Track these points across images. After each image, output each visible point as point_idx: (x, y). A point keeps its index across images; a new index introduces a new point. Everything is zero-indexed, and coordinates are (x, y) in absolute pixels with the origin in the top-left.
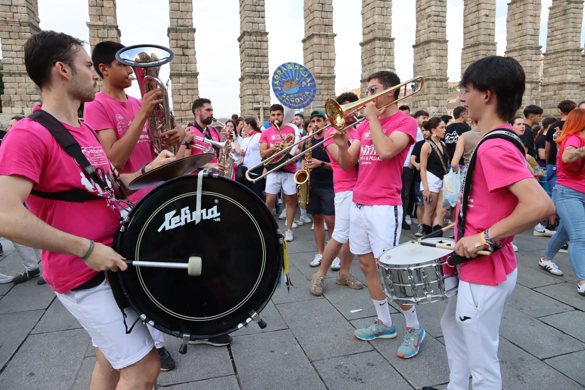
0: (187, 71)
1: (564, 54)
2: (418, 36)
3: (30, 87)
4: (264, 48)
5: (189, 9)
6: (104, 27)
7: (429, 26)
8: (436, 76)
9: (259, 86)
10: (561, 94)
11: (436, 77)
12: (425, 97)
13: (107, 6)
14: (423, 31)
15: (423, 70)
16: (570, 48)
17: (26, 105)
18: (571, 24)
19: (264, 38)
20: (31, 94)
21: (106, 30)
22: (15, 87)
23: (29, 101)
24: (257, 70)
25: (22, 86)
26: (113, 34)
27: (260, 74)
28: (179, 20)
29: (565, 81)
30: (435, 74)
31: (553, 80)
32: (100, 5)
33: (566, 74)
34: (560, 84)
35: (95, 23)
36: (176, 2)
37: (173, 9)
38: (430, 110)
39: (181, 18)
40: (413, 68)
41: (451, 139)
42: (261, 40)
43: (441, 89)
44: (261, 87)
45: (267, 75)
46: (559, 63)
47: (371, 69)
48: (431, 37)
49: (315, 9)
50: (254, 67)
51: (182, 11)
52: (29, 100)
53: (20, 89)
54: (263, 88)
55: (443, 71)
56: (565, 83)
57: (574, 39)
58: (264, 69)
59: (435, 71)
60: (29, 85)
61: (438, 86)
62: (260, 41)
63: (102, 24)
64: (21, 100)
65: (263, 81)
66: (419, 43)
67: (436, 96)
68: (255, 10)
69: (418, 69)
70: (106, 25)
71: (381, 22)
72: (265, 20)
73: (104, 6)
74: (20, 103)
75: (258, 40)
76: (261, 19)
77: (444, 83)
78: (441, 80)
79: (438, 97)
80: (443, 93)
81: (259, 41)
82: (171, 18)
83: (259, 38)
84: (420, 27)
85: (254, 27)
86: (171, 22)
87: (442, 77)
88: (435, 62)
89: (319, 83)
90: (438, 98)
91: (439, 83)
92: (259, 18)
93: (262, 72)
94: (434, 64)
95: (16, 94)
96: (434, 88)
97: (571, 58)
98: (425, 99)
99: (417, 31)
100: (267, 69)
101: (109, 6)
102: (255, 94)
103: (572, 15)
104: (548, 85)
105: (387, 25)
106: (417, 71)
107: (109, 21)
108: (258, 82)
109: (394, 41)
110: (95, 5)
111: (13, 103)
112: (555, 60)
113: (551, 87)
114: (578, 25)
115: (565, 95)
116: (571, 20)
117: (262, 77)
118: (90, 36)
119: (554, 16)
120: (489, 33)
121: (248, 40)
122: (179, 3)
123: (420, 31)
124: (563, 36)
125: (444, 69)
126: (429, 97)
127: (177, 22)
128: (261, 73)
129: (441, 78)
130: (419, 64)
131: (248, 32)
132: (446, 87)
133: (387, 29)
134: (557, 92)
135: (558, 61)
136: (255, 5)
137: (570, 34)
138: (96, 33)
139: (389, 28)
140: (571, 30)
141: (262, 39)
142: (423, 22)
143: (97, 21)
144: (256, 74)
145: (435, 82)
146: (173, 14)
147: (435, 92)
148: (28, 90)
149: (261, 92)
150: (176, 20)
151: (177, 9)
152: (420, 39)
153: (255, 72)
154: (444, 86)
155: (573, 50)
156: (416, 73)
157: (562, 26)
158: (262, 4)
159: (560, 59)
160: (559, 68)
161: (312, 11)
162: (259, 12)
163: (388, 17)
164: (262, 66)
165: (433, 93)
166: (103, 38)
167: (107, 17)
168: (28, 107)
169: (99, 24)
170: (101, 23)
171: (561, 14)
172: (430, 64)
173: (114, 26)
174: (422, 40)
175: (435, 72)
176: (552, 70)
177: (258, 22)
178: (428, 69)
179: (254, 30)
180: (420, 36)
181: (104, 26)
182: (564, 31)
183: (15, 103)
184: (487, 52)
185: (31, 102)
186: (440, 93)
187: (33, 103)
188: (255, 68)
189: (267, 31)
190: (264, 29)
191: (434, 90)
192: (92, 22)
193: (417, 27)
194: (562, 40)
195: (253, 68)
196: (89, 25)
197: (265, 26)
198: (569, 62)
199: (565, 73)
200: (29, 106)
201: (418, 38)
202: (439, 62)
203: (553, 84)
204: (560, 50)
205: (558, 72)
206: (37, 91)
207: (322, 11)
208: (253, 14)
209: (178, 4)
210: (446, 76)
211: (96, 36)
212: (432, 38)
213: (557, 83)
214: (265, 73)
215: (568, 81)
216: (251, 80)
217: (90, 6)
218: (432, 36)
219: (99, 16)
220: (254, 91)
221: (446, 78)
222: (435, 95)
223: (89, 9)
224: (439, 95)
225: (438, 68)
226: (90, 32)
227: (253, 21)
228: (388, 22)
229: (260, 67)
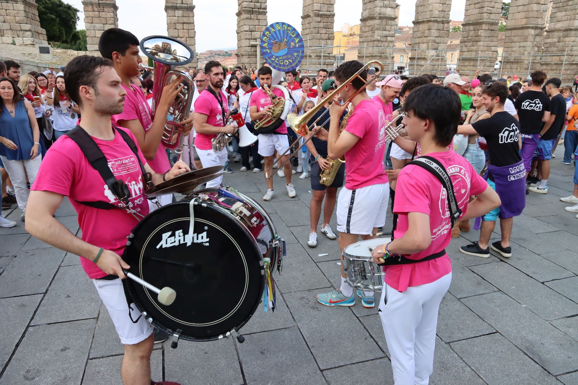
0: (183, 4)
3: (19, 15)
8: (438, 18)
9: (256, 22)
10: (565, 42)
11: (438, 19)
12: (425, 39)
15: (425, 10)
17: (16, 34)
20: (21, 22)
22: (3, 14)
23: (20, 31)
24: (255, 5)
25: (10, 13)
27: (257, 10)
29: (571, 28)
30: (438, 16)
31: (559, 25)
33: (574, 19)
34: (566, 30)
38: (429, 53)
40: (415, 8)
43: (441, 32)
44: (258, 23)
45: (265, 11)
46: (569, 7)
47: (372, 8)
50: (252, 2)
52: (20, 29)
53: (8, 17)
54: (260, 24)
55: (445, 12)
56: (571, 30)
58: (262, 4)
59: (438, 13)
60: (18, 13)
61: (439, 29)
64: (11, 29)
65: (260, 17)
67: (436, 38)
69: (420, 9)
74: (10, 32)
77: (446, 25)
78: (443, 22)
79: (438, 40)
80: (444, 36)
87: (444, 19)
88: (439, 3)
89: (317, 21)
90: (438, 41)
91: (441, 25)
93: (259, 7)
94: (437, 5)
95: (4, 22)
96: (435, 31)
98: (425, 41)
100: (265, 4)
102: (252, 30)
104: (554, 31)
106: (419, 12)
108: (256, 18)
111: (2, 31)
112: (565, 4)
113: (556, 34)
115: (569, 43)
117: (260, 13)
125: (447, 10)
126: (429, 40)
128: (259, 9)
129: (443, 20)
130: (421, 4)
132: (447, 30)
134: (562, 39)
135: (567, 5)
144: (254, 10)
145: (436, 24)
147: (436, 35)
148: (17, 18)
149: (258, 28)
153: (252, 7)
154: (445, 29)
156: (418, 13)
160: (568, 13)
164: (260, 1)
165: (433, 36)
168: (18, 37)
172: (433, 4)
175: (437, 14)
176: (560, 15)
178: (430, 9)
183: (5, 32)
185: (22, 32)
186: (441, 36)
187: (24, 33)
188: (253, 3)
191: (434, 33)
199: (573, 18)
200: (20, 36)
202: (442, 3)
203: (559, 30)
205: (566, 17)
206: (27, 20)
210: (449, 18)
213: (563, 29)
214: (263, 9)
215: (575, 27)
216: (248, 16)
220: (251, 27)
221: (448, 21)
222: (435, 38)
224: (440, 38)
225: (441, 9)
229: (258, 2)
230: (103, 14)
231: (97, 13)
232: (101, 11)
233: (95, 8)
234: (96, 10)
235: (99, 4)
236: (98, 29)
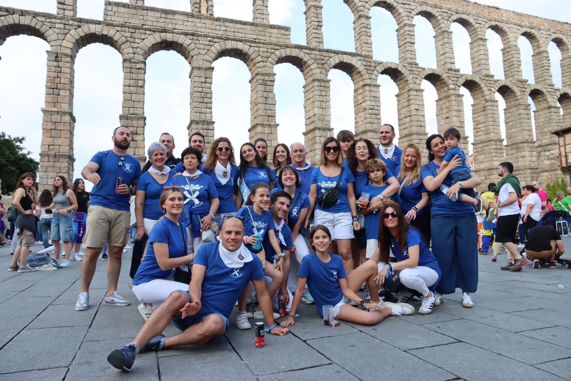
0: (135, 155)
1: (489, 143)
2: (357, 127)
4: (210, 135)
5: (140, 99)
6: (58, 113)
7: (365, 118)
10: (491, 179)
13: (63, 95)
14: (361, 122)
16: (493, 139)
18: (491, 119)
19: (211, 127)
21: (59, 116)
26: (66, 119)
28: (131, 109)
29: (493, 167)
31: (482, 166)
32: (57, 94)
33: (493, 160)
34: (489, 169)
35: (50, 109)
37: (126, 99)
39: (133, 107)
42: (207, 128)
46: (486, 151)
47: (313, 156)
48: (368, 127)
49: (259, 102)
51: (134, 101)
56: (493, 169)
57: (495, 131)
62: (207, 130)
63: (57, 110)
66: (357, 133)
68: (202, 101)
70: (60, 111)
71: (321, 114)
72: (212, 111)
73: (60, 94)
75: (204, 128)
76: (208, 110)
81: (205, 129)
82: (123, 107)
83: (205, 127)
84: (358, 119)
85: (201, 117)
86: (123, 110)
92: (206, 108)
97: (495, 147)
99: (356, 123)
101: (65, 95)
103: (490, 111)
104: (479, 171)
105: (326, 116)
107: (63, 108)
109: (333, 131)
110: (52, 93)
112: (482, 149)
113: (482, 173)
114: (497, 120)
115: (495, 180)
116: (490, 115)
118: (43, 121)
119: (476, 111)
120: (421, 125)
121: (195, 128)
122: (132, 94)
123: (358, 122)
124: (486, 128)
127: (129, 110)
131: (195, 121)
133: (326, 120)
134: (488, 176)
135: (484, 150)
136: (203, 98)
137: (491, 127)
138: (50, 118)
139: (328, 119)
140: (491, 123)
141: (208, 127)
142: (360, 114)
143: (52, 107)
146: (125, 104)
150: (128, 108)
151: (130, 99)
152: (358, 130)
155: (496, 141)
157: (484, 120)
158: (210, 97)
159: (486, 148)
160: (487, 156)
161: (257, 103)
162: (207, 103)
163: (327, 109)
166: (56, 123)
167: (62, 104)
169: (53, 110)
170: (55, 109)
171: (482, 110)
173: (68, 112)
174: (360, 130)
176: (481, 157)
177: (205, 112)
179: (201, 119)
180: (358, 127)
181: (58, 112)
182: (486, 124)
184: (420, 141)
189: (213, 120)
190: (211, 118)
192: (47, 108)
193: (356, 119)
194: (485, 132)
196: (44, 111)
197: (212, 116)
198: (494, 151)
199: (491, 160)
201: (357, 129)
203: (484, 170)
204: (485, 140)
205: (486, 159)
207: (266, 104)
208: (201, 105)
209: (130, 95)
211: (49, 120)
212: (368, 128)
213: (487, 168)
215: (495, 167)
217: (46, 94)
218: (369, 127)
219: (55, 103)
223: (46, 97)
226: (44, 117)
227: (201, 111)
228: (327, 114)
230: (57, 164)
231: (52, 163)
232: (56, 161)
233: (51, 159)
234: (52, 160)
235: (55, 155)
236: (51, 177)
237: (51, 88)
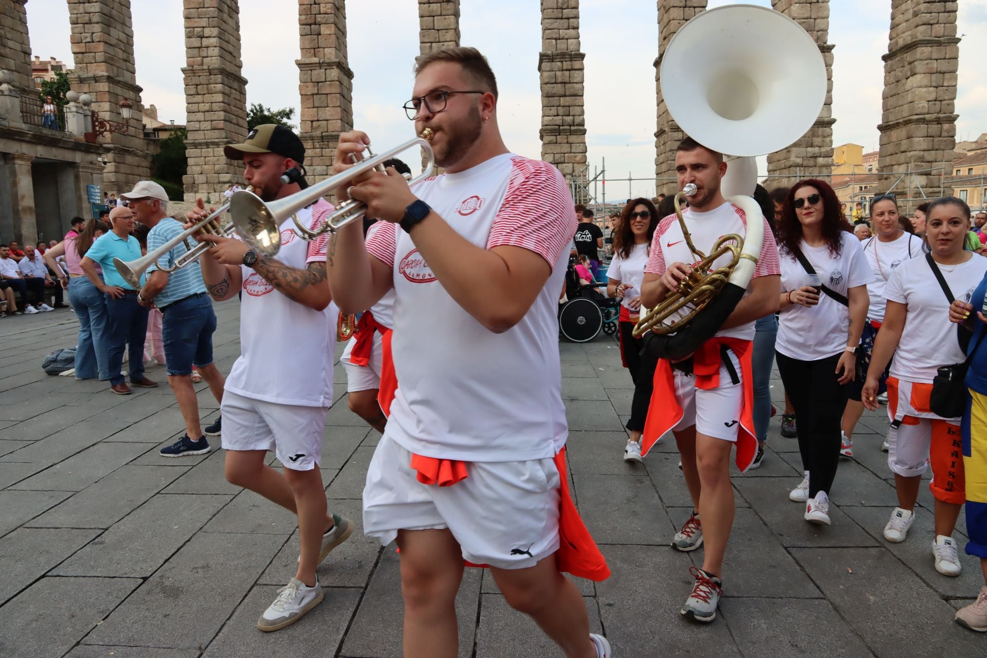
2: (894, 35)
3: (219, 162)
4: (575, 81)
5: (449, 25)
6: (320, 65)
7: (916, 14)
8: (928, 114)
9: (566, 148)
11: (927, 117)
12: (902, 157)
13: (326, 33)
14: (904, 24)
15: (900, 103)
17: (212, 188)
19: (577, 65)
20: (220, 172)
21: (323, 70)
22: (201, 163)
23: (217, 183)
24: (563, 120)
25: (209, 161)
26: (333, 74)
27: (568, 127)
28: (434, 45)
30: (926, 111)
32: (316, 32)
35: (307, 61)
36: (430, 16)
37: (425, 28)
38: (911, 182)
39: (437, 40)
40: (882, 101)
41: (583, 238)
42: (569, 67)
43: (936, 139)
44: (569, 150)
45: (582, 128)
48: (918, 34)
49: (671, 5)
50: (558, 115)
51: (438, 30)
52: (217, 181)
53: (206, 166)
54: (573, 151)
55: (944, 103)
58: (575, 117)
59: (926, 105)
60: (218, 160)
61: (930, 134)
62: (569, 70)
63: (318, 62)
64: (207, 182)
65: (572, 138)
66: (894, 50)
67: (926, 153)
68: (560, 16)
69: (892, 101)
70: (323, 63)
71: (805, 16)
72: (578, 33)
73: (322, 33)
74: (205, 186)
75: (565, 68)
76: (572, 32)
77: (946, 126)
78: (938, 121)
79: (929, 156)
80: (942, 147)
81: (566, 70)
82: (422, 43)
83: (566, 65)
84: (900, 18)
85: (558, 46)
86: (421, 48)
87: (941, 115)
88: (926, 87)
90: (931, 159)
91: (934, 128)
92: (569, 29)
93: (571, 123)
94: (924, 90)
95: (201, 174)
96: (921, 139)
98: (902, 161)
99: (893, 27)
100: (581, 117)
101: (329, 33)
102: (559, 161)
105: (818, 21)
106: (889, 107)
107: (328, 56)
108: (565, 141)
109: (833, 51)
110: (309, 33)
111: (197, 186)
117: (572, 133)
118: (301, 81)
121: (548, 69)
122: (434, 16)
123: (898, 25)
125: (946, 98)
126: (910, 158)
127: (431, 47)
128: (570, 126)
129: (939, 118)
130: (892, 93)
131: (548, 56)
132: (950, 134)
133: (817, 28)
136: (562, 9)
138: (309, 76)
139: (823, 27)
141: (572, 65)
142: (904, 7)
143: (311, 57)
144: (561, 128)
145: (923, 126)
146: (424, 36)
147: (923, 147)
148: (217, 167)
149: (569, 157)
150: (429, 44)
151: (431, 26)
152: (897, 43)
153: (558, 123)
154: (944, 134)
156: (888, 110)
158: (573, 6)
161: (667, 8)
162: (568, 19)
163: (820, 4)
164: (571, 114)
165: (918, 148)
166: (318, 82)
167: (325, 49)
168: (215, 192)
169: (313, 62)
170: (316, 60)
172: (913, 90)
173: (334, 63)
174: (901, 43)
175: (923, 107)
177: (566, 37)
178: (909, 100)
179: (559, 51)
180: (898, 35)
181: (319, 63)
183: (200, 186)
185: (220, 185)
186: (936, 147)
187: (222, 186)
188: (560, 117)
189: (582, 51)
190: (576, 48)
191: (920, 143)
192: (304, 59)
193: (893, 19)
195: (557, 118)
196: (300, 64)
197: (579, 43)
200: (216, 190)
201: (893, 41)
202: (934, 84)
206: (228, 168)
207: (685, 7)
208: (557, 24)
209: (432, 18)
210: (952, 112)
211: (309, 80)
212: (920, 37)
214: (577, 125)
216: (553, 138)
217: (301, 35)
218: (921, 33)
219: (314, 49)
220: (557, 156)
221: (950, 117)
222: (922, 153)
223: (301, 39)
224: (934, 152)
225: (932, 97)
226: (301, 74)
227: (558, 36)
228: (820, 14)
229: (569, 115)
230: (326, 152)
231: (318, 150)
232: (324, 147)
233: (316, 143)
234: (318, 146)
235: (322, 137)
236: (318, 173)
237: (307, 25)
